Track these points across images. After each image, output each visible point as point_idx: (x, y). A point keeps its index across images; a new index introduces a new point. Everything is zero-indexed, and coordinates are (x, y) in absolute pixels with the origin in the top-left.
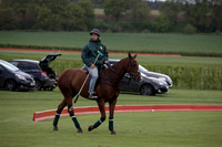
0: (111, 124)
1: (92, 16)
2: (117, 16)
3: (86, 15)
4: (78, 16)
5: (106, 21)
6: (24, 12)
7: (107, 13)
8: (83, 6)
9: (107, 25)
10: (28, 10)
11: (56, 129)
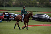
0: (27, 28)
1: (36, 4)
2: (42, 4)
3: (35, 3)
4: (33, 4)
5: (39, 5)
6: (21, 3)
7: (40, 3)
8: (34, 1)
9: (39, 6)
10: (21, 2)
11: (15, 29)
